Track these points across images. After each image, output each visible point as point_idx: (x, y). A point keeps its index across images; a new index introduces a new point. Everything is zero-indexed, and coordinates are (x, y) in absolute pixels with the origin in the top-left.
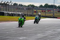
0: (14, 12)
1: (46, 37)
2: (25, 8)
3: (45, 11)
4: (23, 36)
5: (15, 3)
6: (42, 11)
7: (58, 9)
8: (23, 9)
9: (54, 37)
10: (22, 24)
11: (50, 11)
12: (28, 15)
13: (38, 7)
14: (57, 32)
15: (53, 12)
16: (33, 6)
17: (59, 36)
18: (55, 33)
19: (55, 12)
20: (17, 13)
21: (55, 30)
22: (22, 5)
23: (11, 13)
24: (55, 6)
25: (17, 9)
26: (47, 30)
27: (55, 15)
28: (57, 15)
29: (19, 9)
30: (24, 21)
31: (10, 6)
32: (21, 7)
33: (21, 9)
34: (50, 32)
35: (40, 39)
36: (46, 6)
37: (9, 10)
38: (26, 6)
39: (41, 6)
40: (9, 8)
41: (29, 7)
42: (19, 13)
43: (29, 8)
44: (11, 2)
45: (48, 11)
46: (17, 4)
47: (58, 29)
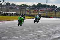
0: (7, 12)
1: (39, 36)
2: (18, 8)
3: (38, 11)
4: (16, 36)
5: (8, 3)
6: (35, 11)
7: (51, 9)
8: (16, 9)
9: (47, 37)
10: (21, 23)
11: (43, 10)
12: (20, 14)
13: (30, 7)
14: (50, 31)
15: (46, 12)
16: (26, 6)
17: (52, 35)
18: (48, 32)
19: (48, 12)
20: (10, 12)
21: (48, 30)
22: (14, 5)
23: (3, 12)
24: (48, 6)
25: (10, 8)
26: (40, 30)
27: (48, 14)
28: (50, 14)
29: (12, 8)
30: (24, 20)
31: (3, 5)
32: (14, 7)
33: (14, 8)
34: (43, 31)
35: (33, 38)
36: (39, 5)
37: (1, 10)
38: (19, 6)
39: (34, 6)
40: (1, 8)
41: (22, 6)
42: (12, 13)
43: (22, 8)
44: (4, 2)
45: (41, 10)
46: (10, 4)
47: (51, 28)
